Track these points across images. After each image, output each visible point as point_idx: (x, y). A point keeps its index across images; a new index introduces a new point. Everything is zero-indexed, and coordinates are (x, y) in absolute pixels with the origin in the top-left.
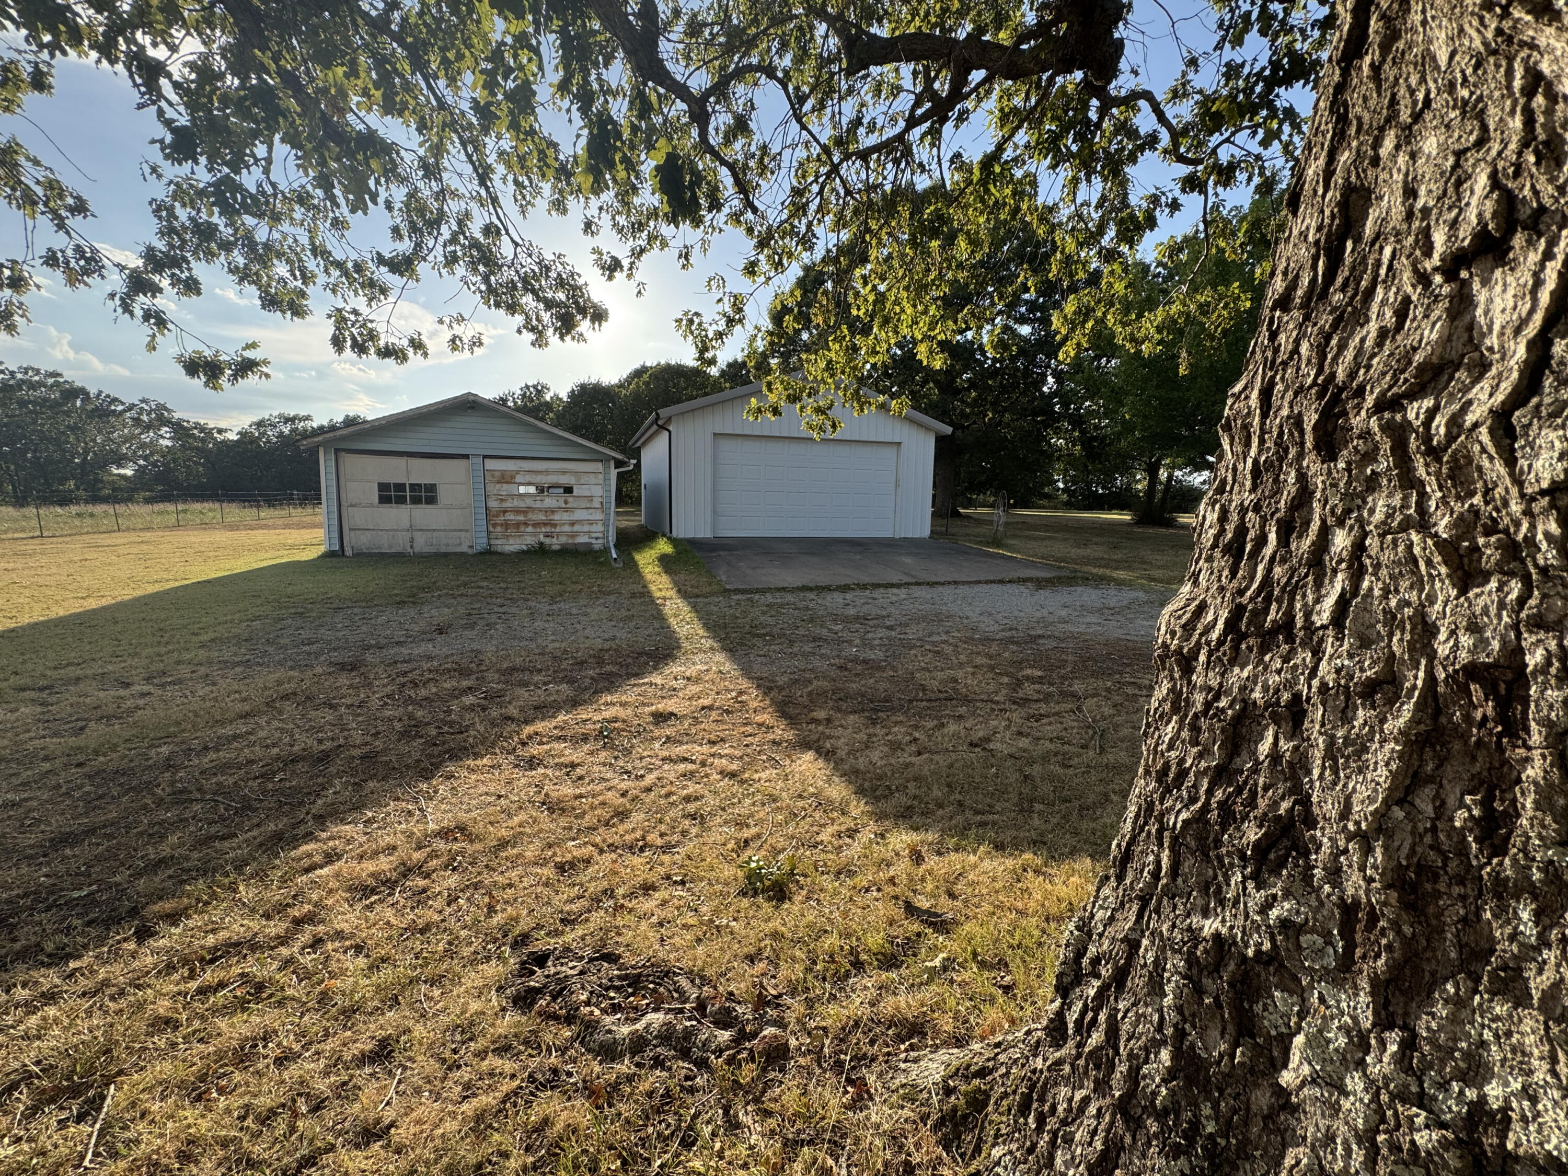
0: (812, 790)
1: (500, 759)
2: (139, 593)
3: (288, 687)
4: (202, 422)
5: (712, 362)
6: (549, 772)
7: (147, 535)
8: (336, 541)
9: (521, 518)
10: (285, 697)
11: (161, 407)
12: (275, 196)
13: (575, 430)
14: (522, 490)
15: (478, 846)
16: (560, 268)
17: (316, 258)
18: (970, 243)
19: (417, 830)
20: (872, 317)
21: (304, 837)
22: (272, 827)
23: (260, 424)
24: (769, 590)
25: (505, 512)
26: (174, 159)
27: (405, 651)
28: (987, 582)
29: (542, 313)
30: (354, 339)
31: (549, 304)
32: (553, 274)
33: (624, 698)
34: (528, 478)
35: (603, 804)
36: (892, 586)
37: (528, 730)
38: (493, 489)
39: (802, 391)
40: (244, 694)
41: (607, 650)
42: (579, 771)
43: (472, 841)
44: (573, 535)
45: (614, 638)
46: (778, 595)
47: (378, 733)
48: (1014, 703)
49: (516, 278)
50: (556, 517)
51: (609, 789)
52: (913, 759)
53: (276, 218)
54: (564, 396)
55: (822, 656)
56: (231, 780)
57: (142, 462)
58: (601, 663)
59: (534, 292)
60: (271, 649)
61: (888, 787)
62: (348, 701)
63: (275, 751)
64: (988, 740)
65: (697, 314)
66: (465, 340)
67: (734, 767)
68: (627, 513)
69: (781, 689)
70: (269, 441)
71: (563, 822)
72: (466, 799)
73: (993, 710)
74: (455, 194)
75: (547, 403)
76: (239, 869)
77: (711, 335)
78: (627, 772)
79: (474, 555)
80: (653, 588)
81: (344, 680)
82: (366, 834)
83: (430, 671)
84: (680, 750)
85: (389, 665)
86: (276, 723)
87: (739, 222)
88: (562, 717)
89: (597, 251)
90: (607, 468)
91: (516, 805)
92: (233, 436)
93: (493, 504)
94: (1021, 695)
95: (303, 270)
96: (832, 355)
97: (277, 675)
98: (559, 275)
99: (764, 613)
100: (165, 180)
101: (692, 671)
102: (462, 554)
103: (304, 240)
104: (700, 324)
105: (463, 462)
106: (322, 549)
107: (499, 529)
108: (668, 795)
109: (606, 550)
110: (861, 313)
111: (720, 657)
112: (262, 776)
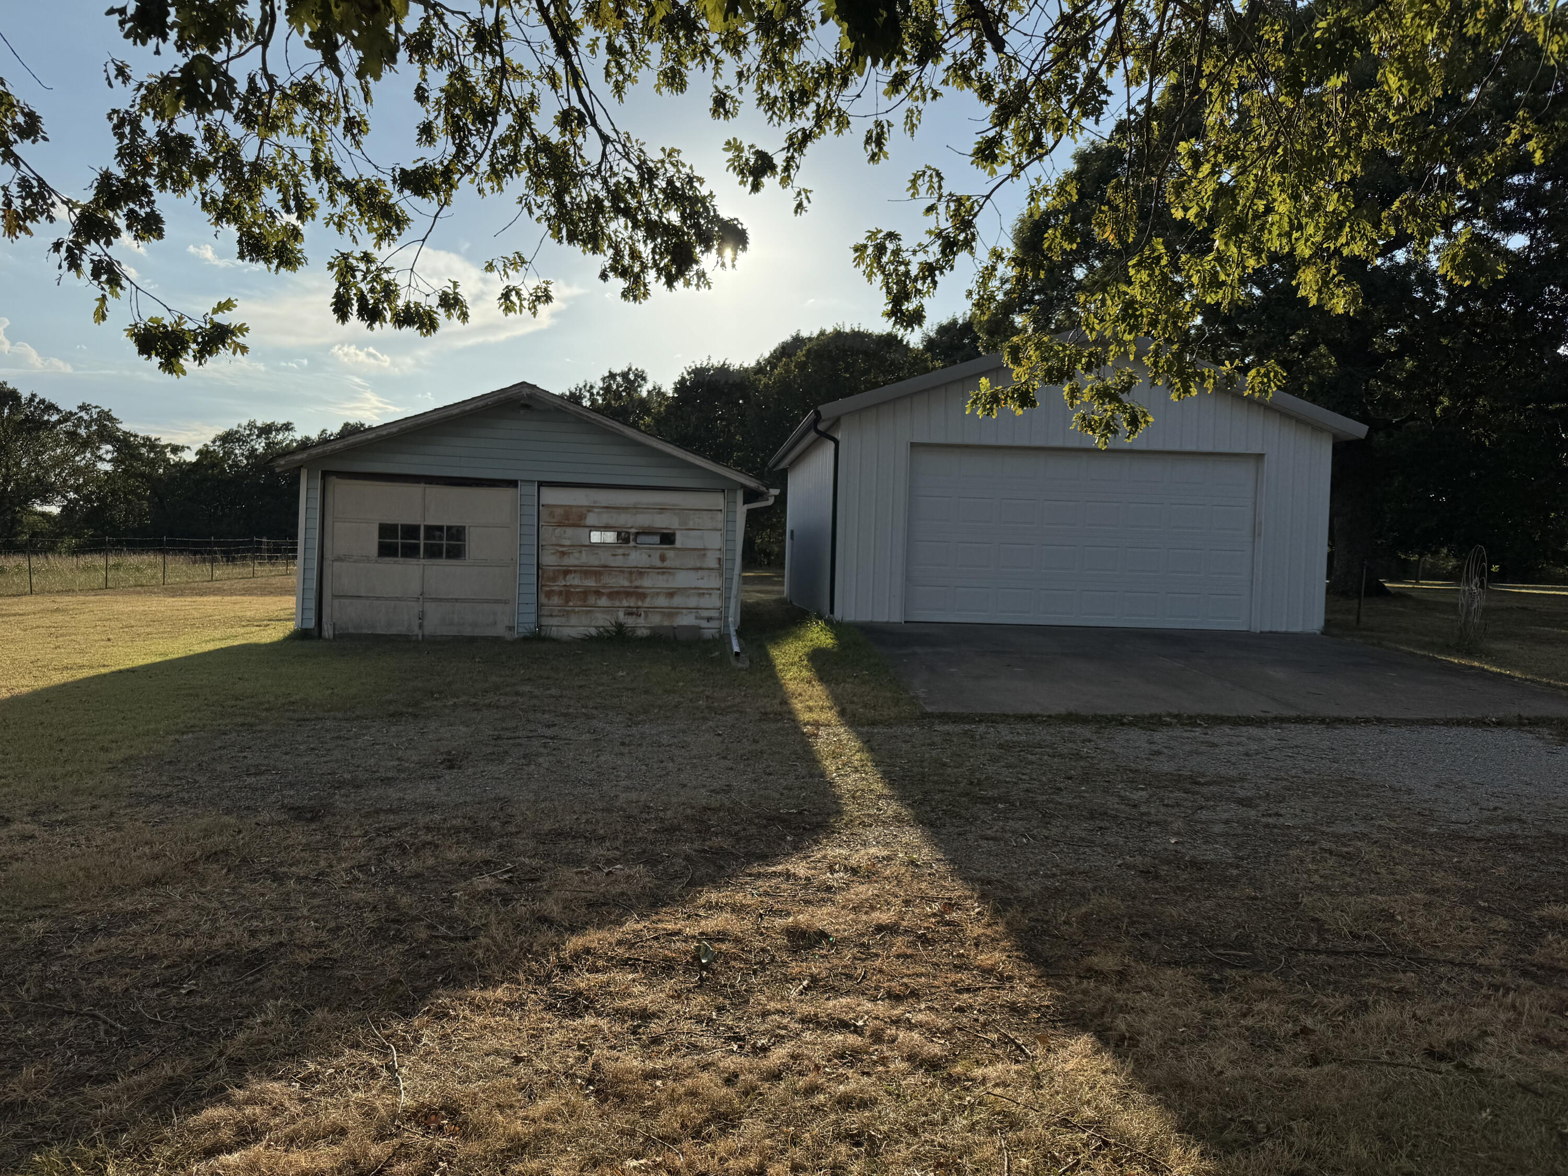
0: (1088, 1112)
1: (524, 991)
2: (42, 684)
3: (218, 841)
4: (153, 436)
5: (917, 317)
6: (603, 1023)
7: (65, 601)
8: (312, 615)
9: (591, 583)
10: (212, 856)
11: (105, 416)
12: (271, 93)
13: (683, 442)
14: (596, 537)
15: (475, 1147)
16: (671, 171)
17: (318, 179)
18: (1408, 76)
19: (381, 1104)
20: (1212, 220)
21: (211, 1094)
22: (167, 1070)
23: (228, 438)
24: (1005, 718)
25: (566, 573)
26: (137, 36)
27: (393, 794)
28: (1449, 723)
29: (641, 247)
30: (362, 298)
31: (653, 229)
32: (661, 183)
33: (739, 897)
34: (605, 519)
35: (693, 1094)
36: (1249, 721)
37: (574, 943)
38: (550, 534)
39: (1074, 361)
40: (157, 848)
41: (715, 810)
42: (655, 1027)
43: (465, 1137)
44: (672, 612)
45: (728, 789)
46: (1020, 728)
47: (339, 928)
48: (1525, 974)
49: (602, 194)
50: (647, 582)
51: (705, 1067)
52: (1302, 1072)
53: (271, 124)
54: (669, 389)
55: (1106, 847)
56: (120, 987)
57: (72, 495)
58: (704, 830)
59: (627, 213)
60: (202, 779)
61: (1251, 1126)
62: (301, 870)
63: (188, 942)
64: (1469, 1048)
65: (892, 236)
66: (525, 294)
67: (936, 1049)
68: (762, 580)
69: (1027, 904)
70: (236, 464)
71: (621, 1120)
72: (463, 1057)
73: (1476, 985)
74: (519, 74)
75: (642, 401)
76: (111, 1136)
77: (914, 270)
78: (737, 1038)
79: (514, 642)
80: (798, 705)
81: (299, 835)
82: (303, 1100)
83: (428, 829)
84: (835, 1005)
85: (367, 815)
86: (194, 898)
87: (967, 79)
88: (631, 925)
89: (733, 146)
90: (731, 503)
91: (544, 1079)
92: (190, 457)
93: (549, 559)
94: (1539, 955)
95: (300, 199)
96: (1135, 292)
97: (205, 822)
98: (670, 182)
99: (994, 760)
100: (133, 84)
101: (860, 857)
102: (497, 640)
103: (305, 155)
104: (896, 252)
105: (505, 494)
106: (291, 626)
107: (556, 600)
108: (812, 1090)
109: (722, 640)
110: (1191, 215)
111: (911, 836)
112: (164, 983)
